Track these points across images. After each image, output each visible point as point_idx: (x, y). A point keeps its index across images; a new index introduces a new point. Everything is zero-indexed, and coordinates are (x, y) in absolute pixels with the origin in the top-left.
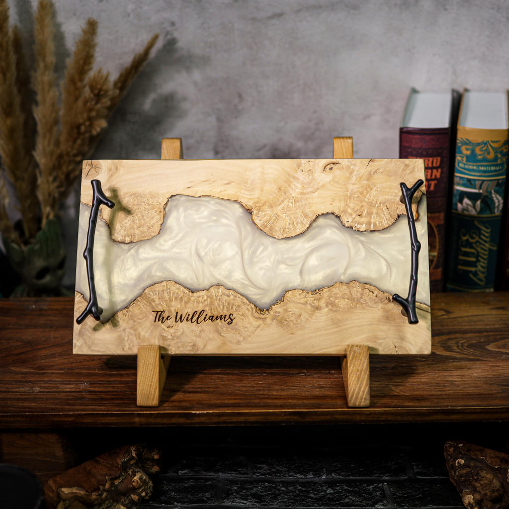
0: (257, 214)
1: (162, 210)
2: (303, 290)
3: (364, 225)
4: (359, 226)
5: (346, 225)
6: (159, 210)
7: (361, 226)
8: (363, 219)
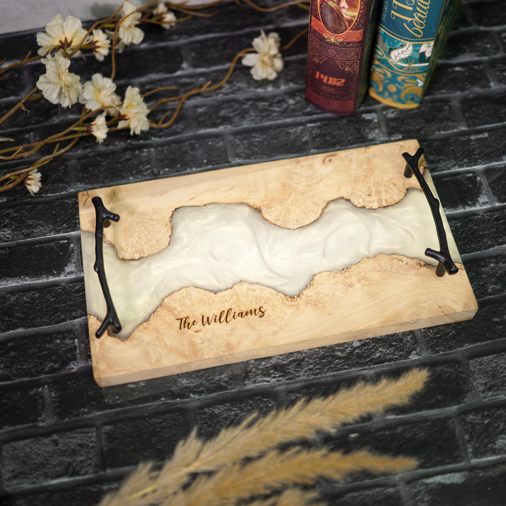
0: (266, 211)
1: (169, 223)
2: (331, 271)
3: (376, 203)
4: (371, 205)
5: (358, 206)
6: (165, 223)
7: (373, 204)
8: (374, 198)
